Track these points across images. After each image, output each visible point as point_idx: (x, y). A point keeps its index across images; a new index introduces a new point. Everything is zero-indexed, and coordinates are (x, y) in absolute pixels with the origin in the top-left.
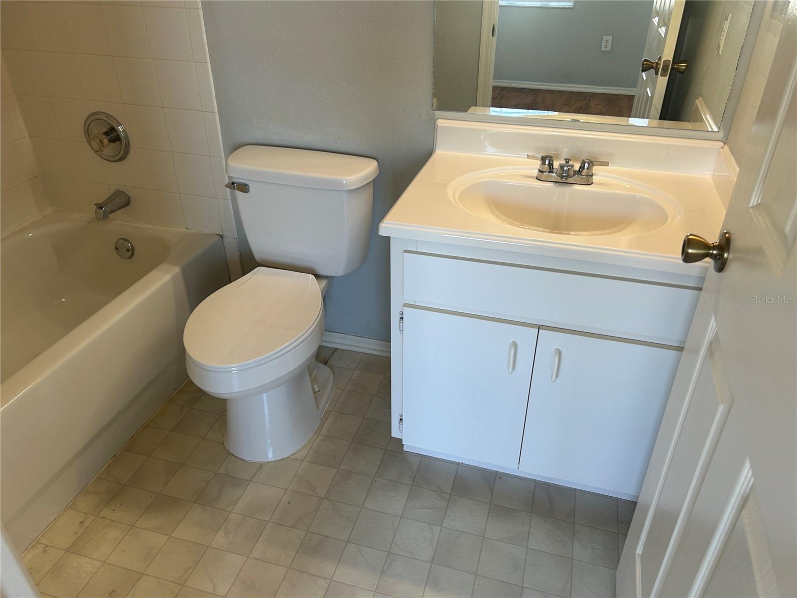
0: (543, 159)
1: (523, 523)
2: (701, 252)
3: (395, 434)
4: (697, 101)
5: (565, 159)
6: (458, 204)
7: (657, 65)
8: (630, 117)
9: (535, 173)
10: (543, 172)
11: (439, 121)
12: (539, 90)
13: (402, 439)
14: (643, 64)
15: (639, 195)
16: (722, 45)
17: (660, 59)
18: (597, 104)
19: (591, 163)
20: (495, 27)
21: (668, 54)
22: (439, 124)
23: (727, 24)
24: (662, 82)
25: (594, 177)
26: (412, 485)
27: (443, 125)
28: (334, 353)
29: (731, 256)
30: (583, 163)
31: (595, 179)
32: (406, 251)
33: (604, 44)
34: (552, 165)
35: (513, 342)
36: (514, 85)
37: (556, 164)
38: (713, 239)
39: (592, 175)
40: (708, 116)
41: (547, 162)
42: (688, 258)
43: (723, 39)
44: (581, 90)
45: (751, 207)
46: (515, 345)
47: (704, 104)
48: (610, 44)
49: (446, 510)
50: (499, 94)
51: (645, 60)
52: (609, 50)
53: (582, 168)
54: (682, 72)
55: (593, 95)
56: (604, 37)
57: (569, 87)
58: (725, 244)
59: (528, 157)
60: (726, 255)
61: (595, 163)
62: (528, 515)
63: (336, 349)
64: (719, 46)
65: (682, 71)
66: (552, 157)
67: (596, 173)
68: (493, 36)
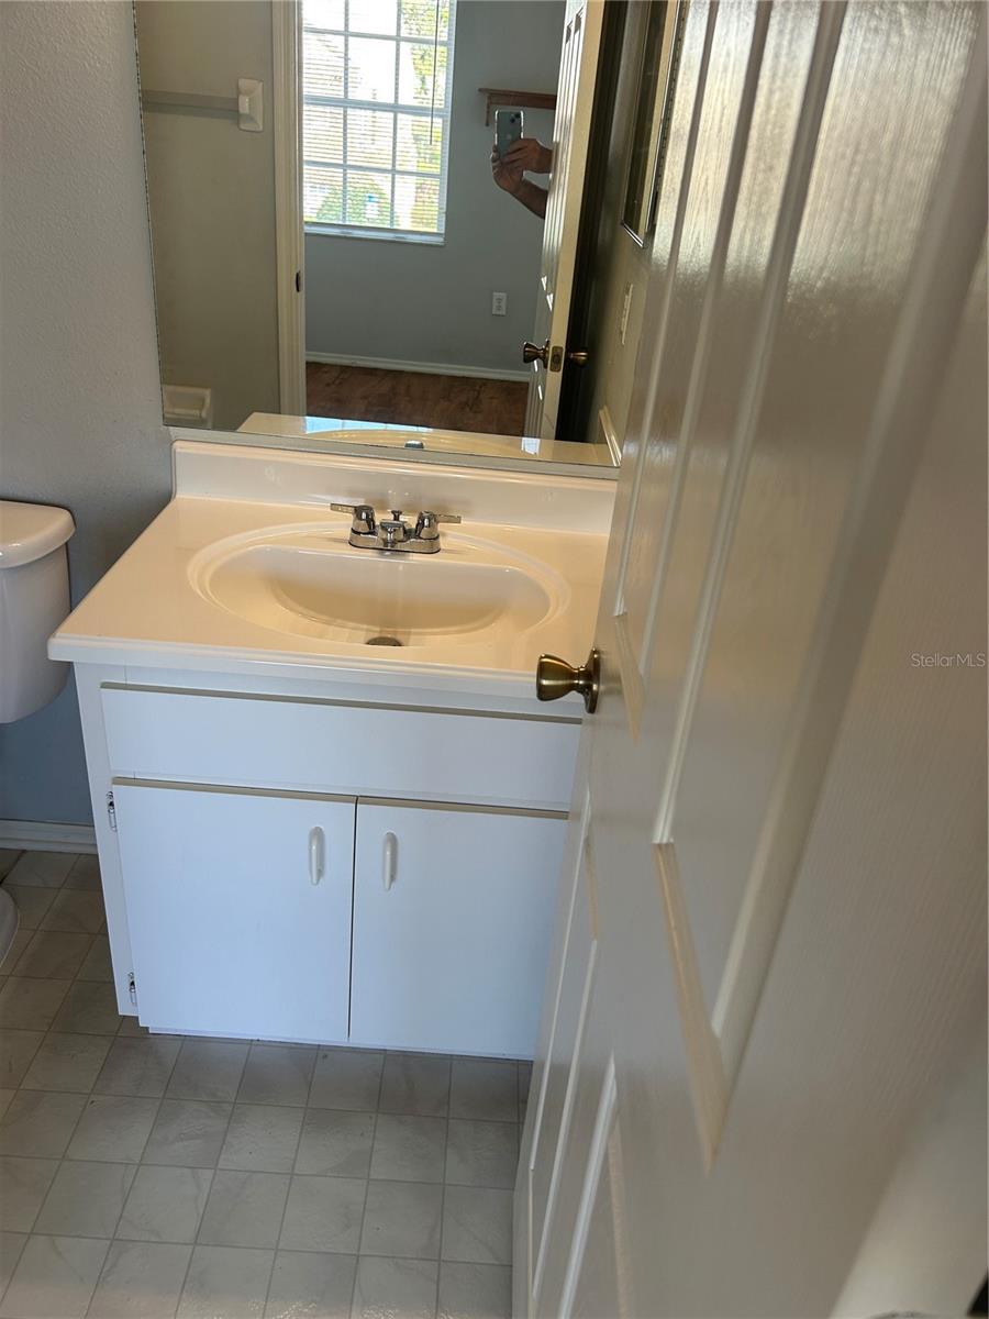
0: (358, 511)
1: (362, 1135)
2: (560, 682)
3: (124, 1009)
4: (601, 413)
5: (393, 512)
6: (206, 594)
7: (544, 354)
8: (523, 436)
9: (347, 534)
10: (359, 533)
11: (177, 444)
12: (401, 372)
13: (137, 1018)
14: (525, 351)
15: (508, 568)
16: (624, 329)
17: (548, 343)
18: (492, 398)
19: (433, 518)
20: (301, 275)
21: (558, 336)
22: (178, 450)
23: (628, 298)
24: (555, 379)
25: (441, 539)
26: (164, 1097)
27: (183, 451)
28: (18, 859)
29: (602, 687)
30: (421, 518)
31: (442, 543)
32: (105, 686)
33: (495, 304)
34: (373, 520)
35: (317, 828)
36: (360, 363)
37: (379, 518)
38: (578, 662)
39: (437, 537)
40: (613, 438)
41: (364, 516)
42: (544, 694)
43: (625, 320)
44: (466, 374)
45: (618, 616)
46: (318, 834)
47: (609, 418)
48: (503, 305)
49: (226, 1135)
50: (338, 378)
51: (527, 346)
52: (504, 313)
53: (420, 525)
54: (584, 365)
55: (485, 382)
56: (495, 294)
57: (447, 368)
58: (593, 671)
59: (334, 506)
60: (595, 687)
61: (439, 518)
62: (371, 1118)
63: (24, 851)
64: (621, 333)
65: (581, 363)
66: (371, 509)
67: (444, 535)
68: (298, 290)
